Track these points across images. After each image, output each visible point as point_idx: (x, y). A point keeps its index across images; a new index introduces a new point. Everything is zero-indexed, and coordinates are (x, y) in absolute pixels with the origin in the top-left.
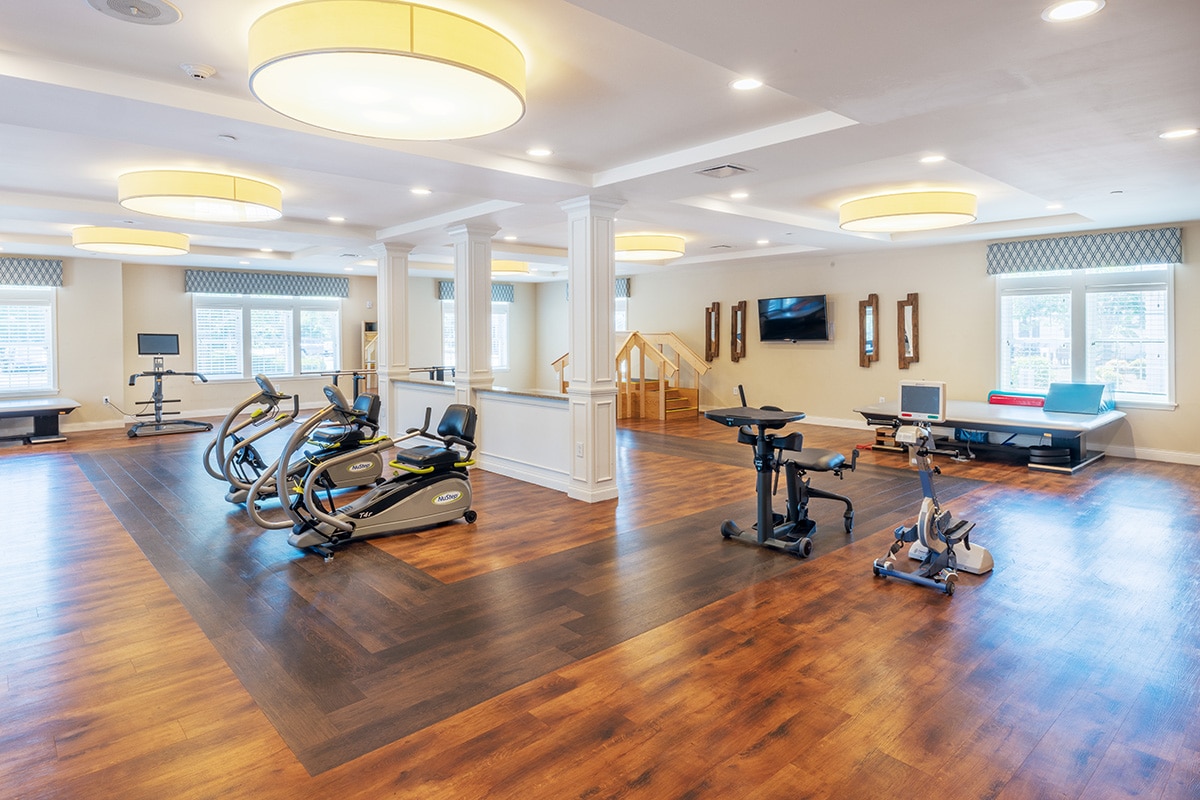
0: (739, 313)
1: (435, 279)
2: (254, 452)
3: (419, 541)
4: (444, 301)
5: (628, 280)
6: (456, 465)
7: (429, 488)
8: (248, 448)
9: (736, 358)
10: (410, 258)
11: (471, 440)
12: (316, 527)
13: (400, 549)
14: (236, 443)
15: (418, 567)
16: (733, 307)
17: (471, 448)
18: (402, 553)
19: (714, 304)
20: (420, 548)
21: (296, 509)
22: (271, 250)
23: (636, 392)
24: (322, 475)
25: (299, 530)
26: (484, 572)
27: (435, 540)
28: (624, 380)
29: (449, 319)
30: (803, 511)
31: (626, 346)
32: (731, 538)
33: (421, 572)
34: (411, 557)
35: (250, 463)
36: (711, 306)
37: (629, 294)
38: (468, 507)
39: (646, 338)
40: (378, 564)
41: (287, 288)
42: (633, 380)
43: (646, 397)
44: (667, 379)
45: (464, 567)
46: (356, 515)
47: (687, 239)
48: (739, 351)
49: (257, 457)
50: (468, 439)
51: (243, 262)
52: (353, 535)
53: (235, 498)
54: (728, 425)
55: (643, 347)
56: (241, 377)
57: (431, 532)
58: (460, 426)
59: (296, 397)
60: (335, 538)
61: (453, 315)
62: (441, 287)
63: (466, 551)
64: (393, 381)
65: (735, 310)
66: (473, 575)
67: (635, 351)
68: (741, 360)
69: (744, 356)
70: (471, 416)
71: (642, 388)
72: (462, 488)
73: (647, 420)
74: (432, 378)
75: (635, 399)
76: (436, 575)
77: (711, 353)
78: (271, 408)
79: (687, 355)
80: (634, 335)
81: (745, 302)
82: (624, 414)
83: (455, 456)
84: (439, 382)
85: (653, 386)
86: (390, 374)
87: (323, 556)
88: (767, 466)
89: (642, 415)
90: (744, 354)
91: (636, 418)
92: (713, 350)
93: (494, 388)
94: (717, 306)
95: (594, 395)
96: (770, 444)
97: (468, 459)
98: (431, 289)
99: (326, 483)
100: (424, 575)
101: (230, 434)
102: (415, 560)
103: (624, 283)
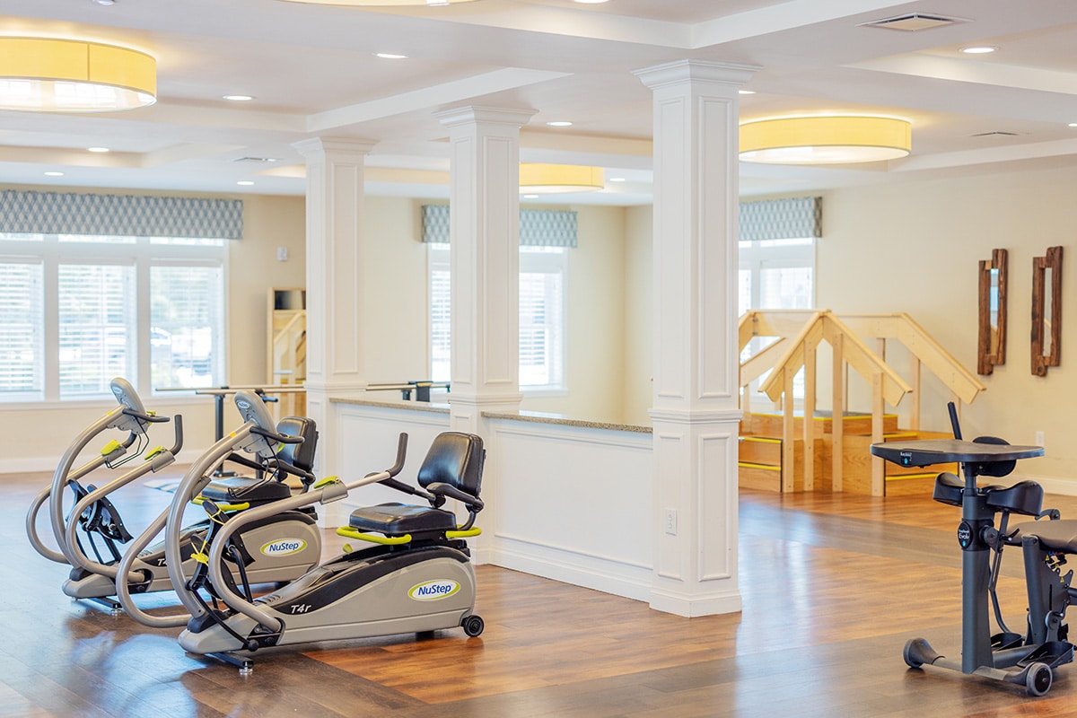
0: (1049, 272)
1: (415, 200)
2: (112, 510)
3: (387, 656)
4: (435, 246)
5: (819, 201)
6: (449, 534)
7: (404, 570)
8: (102, 503)
9: (1040, 370)
10: (369, 160)
11: (475, 492)
12: (225, 622)
13: (355, 664)
14: (80, 497)
15: (387, 684)
16: (1036, 260)
17: (475, 508)
18: (361, 668)
19: (996, 252)
20: (388, 663)
21: (195, 590)
22: (106, 150)
23: (826, 437)
24: (231, 541)
25: (197, 626)
26: (492, 693)
27: (413, 655)
28: (799, 413)
29: (441, 282)
30: (1056, 627)
31: (803, 341)
32: (921, 670)
33: (392, 690)
34: (374, 673)
35: (105, 529)
36: (989, 257)
37: (819, 231)
38: (469, 609)
39: (848, 326)
40: (324, 680)
41: (125, 221)
42: (820, 413)
43: (844, 448)
44: (891, 412)
45: (459, 687)
46: (286, 608)
47: (913, 121)
48: (1047, 351)
49: (115, 518)
50: (469, 490)
51: (52, 173)
52: (282, 641)
53: (80, 590)
54: (902, 464)
55: (839, 342)
56: (41, 397)
57: (408, 646)
58: (455, 469)
59: (179, 419)
60: (252, 642)
61: (447, 275)
62: (426, 219)
63: (463, 669)
64: (334, 402)
65: (1039, 267)
66: (474, 696)
67: (825, 351)
68: (1052, 372)
69: (1058, 364)
70: (476, 454)
71: (837, 428)
72: (459, 576)
73: (846, 496)
74: (408, 398)
75: (823, 455)
76: (415, 694)
77: (990, 359)
78: (134, 437)
79: (935, 361)
80: (822, 317)
81: (1061, 248)
82: (798, 483)
83: (447, 520)
84: (422, 404)
85: (858, 425)
86: (328, 389)
87: (237, 667)
88: (979, 540)
89: (837, 485)
90: (1057, 359)
91: (823, 492)
92: (994, 352)
93: (522, 413)
94: (1002, 258)
95: (696, 420)
96: (988, 503)
97: (468, 527)
98: (405, 222)
99: (238, 553)
100: (398, 694)
101: (70, 482)
102: (381, 677)
103: (810, 207)
